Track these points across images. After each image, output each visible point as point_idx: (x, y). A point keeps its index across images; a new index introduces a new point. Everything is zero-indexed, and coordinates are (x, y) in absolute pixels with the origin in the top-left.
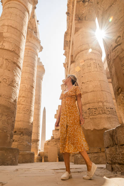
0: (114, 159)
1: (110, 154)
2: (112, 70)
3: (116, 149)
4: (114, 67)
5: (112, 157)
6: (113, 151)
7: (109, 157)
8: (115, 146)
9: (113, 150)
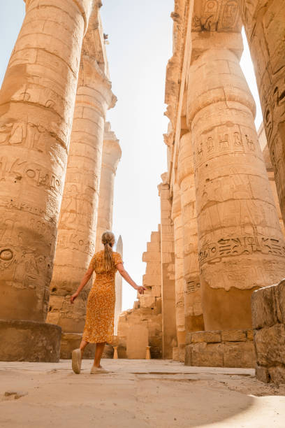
0: (274, 355)
1: (265, 343)
2: (277, 149)
3: (279, 332)
4: (280, 140)
5: (270, 350)
6: (271, 336)
7: (262, 349)
8: (277, 324)
9: (272, 333)
